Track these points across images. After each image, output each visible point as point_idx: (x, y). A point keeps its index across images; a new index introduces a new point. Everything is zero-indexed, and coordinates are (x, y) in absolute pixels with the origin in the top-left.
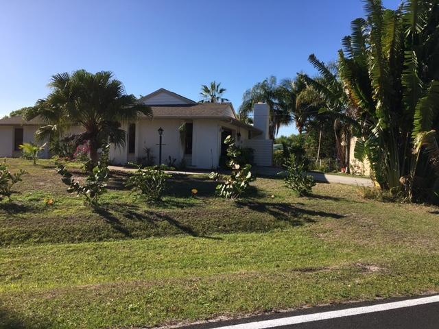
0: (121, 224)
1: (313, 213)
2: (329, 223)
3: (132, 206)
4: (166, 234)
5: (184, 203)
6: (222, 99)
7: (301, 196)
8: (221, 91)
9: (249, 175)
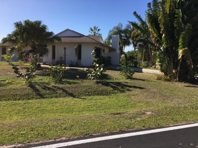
0: (40, 92)
1: (131, 87)
2: (137, 91)
3: (48, 84)
4: (60, 97)
5: (72, 82)
6: (99, 34)
7: (128, 79)
8: (99, 30)
9: (102, 69)
